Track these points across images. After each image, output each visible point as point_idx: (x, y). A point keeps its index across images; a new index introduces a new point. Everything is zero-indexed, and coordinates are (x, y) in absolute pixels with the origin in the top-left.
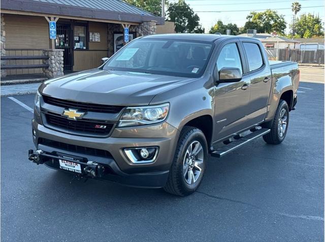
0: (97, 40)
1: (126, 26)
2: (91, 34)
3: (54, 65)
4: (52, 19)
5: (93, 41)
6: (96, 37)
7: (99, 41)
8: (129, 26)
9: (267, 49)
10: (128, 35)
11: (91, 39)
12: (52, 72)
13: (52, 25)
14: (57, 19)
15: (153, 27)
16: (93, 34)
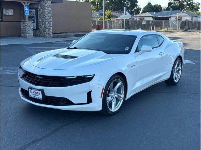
0: (10, 14)
1: (26, 3)
2: (4, 10)
6: (9, 12)
7: (12, 14)
8: (29, 4)
10: (28, 10)
11: (4, 13)
15: (48, 4)
16: (6, 10)
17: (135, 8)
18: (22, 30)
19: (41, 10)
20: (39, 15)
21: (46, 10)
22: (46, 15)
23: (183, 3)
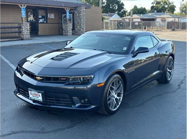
0: (52, 18)
1: (68, 9)
2: (49, 14)
3: (24, 31)
4: (23, 6)
5: (50, 18)
6: (51, 16)
7: (54, 18)
8: (69, 9)
9: (162, 22)
10: (69, 14)
11: (49, 17)
12: (23, 35)
13: (23, 9)
14: (25, 6)
15: (83, 10)
16: (50, 14)
17: (122, 11)
18: (64, 30)
19: (77, 14)
20: (75, 18)
21: (82, 15)
22: (82, 18)
23: (165, 6)
